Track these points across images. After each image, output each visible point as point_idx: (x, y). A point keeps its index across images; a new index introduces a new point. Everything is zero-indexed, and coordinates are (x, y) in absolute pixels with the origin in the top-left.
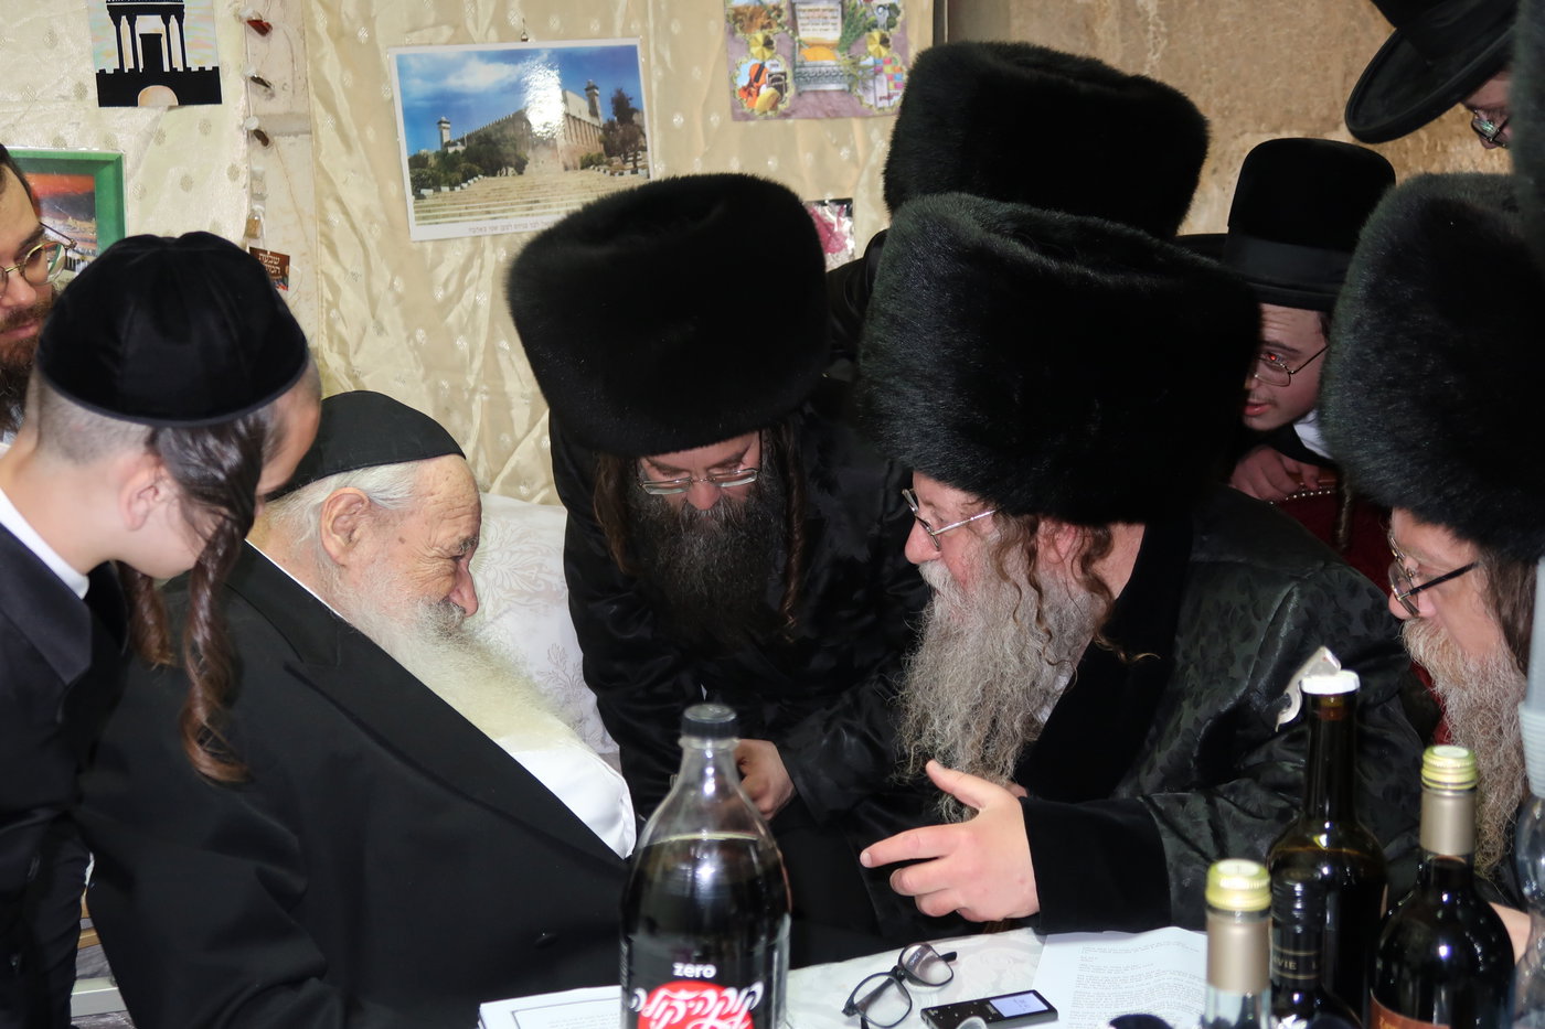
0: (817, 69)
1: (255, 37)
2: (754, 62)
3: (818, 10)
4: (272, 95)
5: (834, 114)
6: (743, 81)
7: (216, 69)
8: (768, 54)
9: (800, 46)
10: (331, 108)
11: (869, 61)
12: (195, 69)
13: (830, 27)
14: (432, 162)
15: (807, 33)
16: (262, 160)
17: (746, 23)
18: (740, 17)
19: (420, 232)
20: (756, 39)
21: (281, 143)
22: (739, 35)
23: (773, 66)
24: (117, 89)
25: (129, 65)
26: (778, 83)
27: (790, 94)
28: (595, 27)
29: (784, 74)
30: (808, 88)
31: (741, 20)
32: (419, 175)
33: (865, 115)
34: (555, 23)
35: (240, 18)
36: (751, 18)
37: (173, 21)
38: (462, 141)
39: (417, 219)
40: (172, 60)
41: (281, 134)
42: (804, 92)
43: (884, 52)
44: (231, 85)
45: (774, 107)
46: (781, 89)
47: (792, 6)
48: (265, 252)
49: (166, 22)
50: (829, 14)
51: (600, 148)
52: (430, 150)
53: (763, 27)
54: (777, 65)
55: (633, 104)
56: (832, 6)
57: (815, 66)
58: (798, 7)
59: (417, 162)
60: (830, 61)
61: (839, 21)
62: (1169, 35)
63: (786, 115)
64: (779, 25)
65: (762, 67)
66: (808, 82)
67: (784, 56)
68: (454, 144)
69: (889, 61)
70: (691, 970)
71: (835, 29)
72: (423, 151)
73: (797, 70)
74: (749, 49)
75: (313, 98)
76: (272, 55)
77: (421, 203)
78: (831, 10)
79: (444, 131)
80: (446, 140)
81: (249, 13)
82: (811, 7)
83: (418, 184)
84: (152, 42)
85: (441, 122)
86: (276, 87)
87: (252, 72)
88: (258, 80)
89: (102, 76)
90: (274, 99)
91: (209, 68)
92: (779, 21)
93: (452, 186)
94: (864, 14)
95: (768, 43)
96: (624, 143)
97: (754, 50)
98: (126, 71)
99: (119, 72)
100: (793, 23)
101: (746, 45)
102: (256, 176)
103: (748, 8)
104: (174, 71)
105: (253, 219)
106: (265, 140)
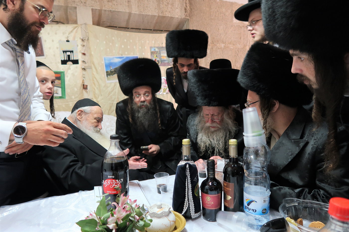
1: (84, 56)
4: (86, 63)
5: (166, 66)
7: (78, 60)
8: (157, 57)
10: (94, 65)
12: (75, 59)
14: (109, 72)
15: (162, 55)
16: (84, 72)
18: (152, 53)
19: (108, 82)
21: (87, 70)
22: (153, 55)
23: (157, 59)
24: (64, 62)
25: (65, 59)
27: (160, 63)
28: (132, 54)
29: (159, 60)
30: (163, 62)
34: (126, 53)
35: (81, 53)
36: (154, 53)
37: (72, 53)
38: (113, 69)
39: (107, 80)
40: (72, 58)
41: (87, 69)
44: (80, 62)
48: (85, 85)
49: (71, 53)
52: (109, 70)
53: (156, 54)
57: (164, 59)
58: (161, 51)
59: (107, 72)
62: (211, 56)
64: (158, 54)
68: (112, 70)
70: (110, 177)
72: (108, 71)
73: (161, 60)
75: (92, 64)
76: (86, 58)
77: (108, 78)
80: (111, 69)
81: (83, 52)
82: (162, 51)
83: (107, 75)
84: (69, 56)
85: (110, 67)
87: (83, 60)
88: (84, 61)
89: (62, 61)
91: (77, 59)
93: (112, 75)
95: (157, 56)
97: (155, 57)
99: (64, 60)
100: (160, 53)
101: (154, 56)
102: (84, 74)
103: (153, 51)
104: (72, 60)
105: (83, 80)
106: (85, 69)
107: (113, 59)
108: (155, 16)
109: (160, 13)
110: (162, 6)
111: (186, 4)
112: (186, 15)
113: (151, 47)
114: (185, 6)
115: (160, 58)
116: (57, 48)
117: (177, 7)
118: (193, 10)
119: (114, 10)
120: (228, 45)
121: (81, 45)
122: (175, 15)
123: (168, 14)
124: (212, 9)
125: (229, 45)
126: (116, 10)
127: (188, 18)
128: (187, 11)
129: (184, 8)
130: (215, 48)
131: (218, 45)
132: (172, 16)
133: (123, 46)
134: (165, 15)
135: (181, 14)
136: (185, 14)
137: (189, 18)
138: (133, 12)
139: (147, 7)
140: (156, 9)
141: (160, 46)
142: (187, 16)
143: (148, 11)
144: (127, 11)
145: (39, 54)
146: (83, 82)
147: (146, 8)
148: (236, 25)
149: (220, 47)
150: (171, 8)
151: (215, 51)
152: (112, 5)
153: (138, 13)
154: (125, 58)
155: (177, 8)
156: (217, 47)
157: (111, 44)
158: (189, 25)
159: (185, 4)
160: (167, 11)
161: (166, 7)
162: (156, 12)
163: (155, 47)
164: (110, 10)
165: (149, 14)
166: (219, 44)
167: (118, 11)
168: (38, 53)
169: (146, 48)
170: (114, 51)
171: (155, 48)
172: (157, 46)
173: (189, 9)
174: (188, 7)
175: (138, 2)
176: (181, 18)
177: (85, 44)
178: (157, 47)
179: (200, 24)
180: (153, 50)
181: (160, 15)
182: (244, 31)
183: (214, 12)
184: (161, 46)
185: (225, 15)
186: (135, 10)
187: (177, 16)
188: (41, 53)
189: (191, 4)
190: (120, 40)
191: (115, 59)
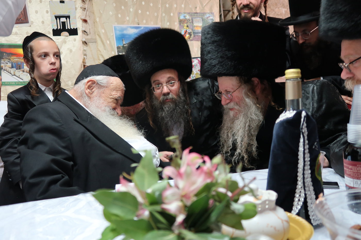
0: (198, 31)
1: (84, 24)
3: (197, 20)
4: (88, 35)
7: (77, 28)
8: (187, 28)
9: (194, 27)
10: (100, 36)
12: (72, 28)
13: (200, 23)
15: (195, 24)
16: (85, 48)
17: (183, 22)
18: (181, 21)
20: (185, 25)
21: (90, 44)
22: (182, 24)
23: (189, 31)
24: (57, 33)
25: (59, 28)
26: (190, 34)
27: (192, 36)
28: (152, 23)
29: (191, 32)
30: (196, 35)
31: (182, 22)
32: (119, 50)
34: (144, 21)
35: (81, 19)
36: (184, 21)
37: (68, 19)
38: (127, 44)
40: (68, 27)
41: (90, 43)
42: (195, 36)
44: (79, 32)
45: (189, 39)
46: (190, 35)
47: (192, 20)
49: (67, 19)
50: (200, 21)
52: (121, 45)
53: (186, 23)
54: (189, 30)
56: (200, 19)
57: (197, 31)
58: (194, 19)
59: (118, 48)
61: (202, 22)
63: (192, 40)
64: (190, 23)
65: (186, 31)
66: (196, 34)
67: (191, 29)
68: (126, 44)
71: (201, 24)
72: (119, 46)
73: (194, 31)
74: (184, 27)
75: (97, 35)
76: (88, 27)
78: (200, 20)
79: (124, 42)
80: (124, 43)
81: (83, 17)
82: (196, 19)
83: (119, 52)
84: (64, 23)
85: (123, 40)
86: (89, 33)
87: (84, 29)
88: (85, 31)
89: (53, 30)
90: (88, 36)
91: (75, 28)
92: (190, 22)
94: (207, 21)
95: (187, 26)
97: (185, 27)
98: (58, 29)
99: (57, 29)
100: (192, 22)
101: (183, 27)
102: (85, 50)
103: (183, 19)
104: (68, 29)
105: (84, 59)
106: (86, 44)
107: (126, 29)
113: (180, 13)
115: (193, 30)
116: (47, 12)
121: (81, 8)
130: (273, 13)
133: (140, 12)
141: (192, 12)
145: (22, 20)
146: (84, 62)
149: (280, 13)
154: (142, 28)
156: (276, 12)
157: (123, 7)
163: (185, 13)
166: (278, 8)
168: (20, 19)
169: (172, 14)
170: (128, 18)
171: (185, 15)
172: (188, 12)
177: (86, 6)
180: (182, 17)
184: (194, 12)
188: (24, 19)
190: (135, 3)
191: (129, 29)
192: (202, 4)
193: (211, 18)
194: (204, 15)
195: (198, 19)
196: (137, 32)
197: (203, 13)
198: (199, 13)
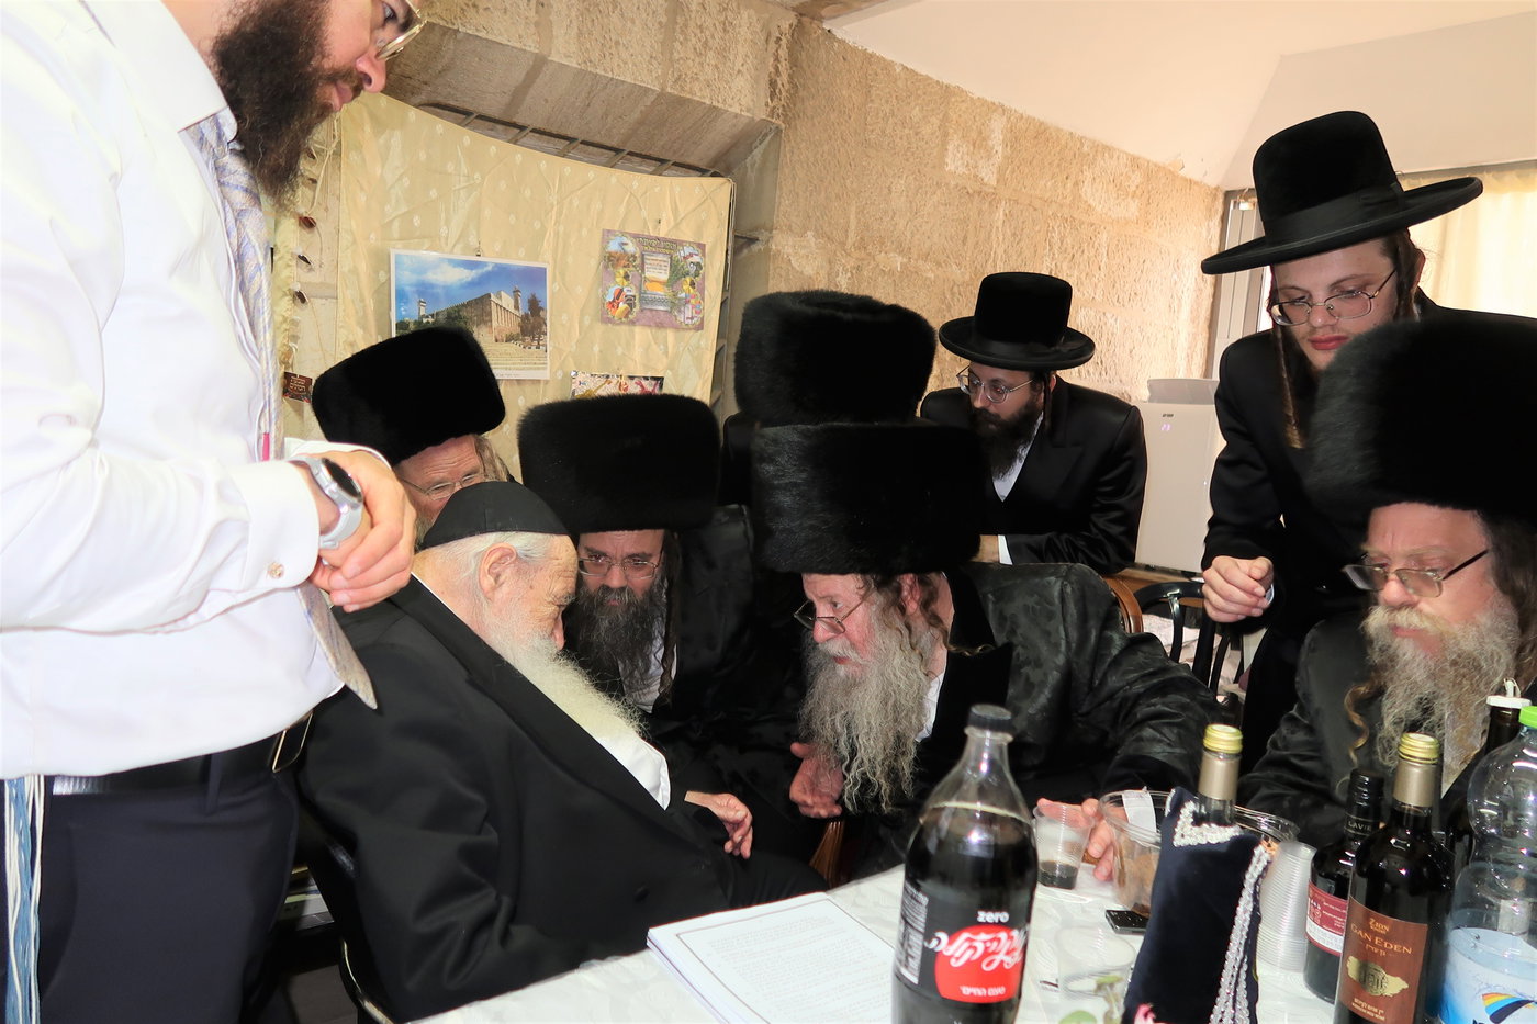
0: (654, 296)
1: (304, 233)
2: (617, 287)
3: (657, 260)
4: (311, 270)
5: (660, 326)
6: (610, 298)
8: (626, 283)
9: (645, 281)
11: (683, 295)
13: (663, 271)
15: (650, 273)
16: (297, 313)
17: (614, 262)
18: (611, 258)
20: (619, 273)
21: (315, 303)
22: (611, 269)
26: (630, 302)
27: (637, 309)
28: (522, 253)
29: (634, 297)
30: (648, 306)
31: (612, 260)
33: (677, 328)
34: (498, 245)
35: (293, 215)
36: (618, 260)
38: (432, 316)
41: (316, 297)
42: (645, 309)
43: (692, 290)
45: (626, 316)
46: (631, 306)
47: (643, 255)
48: (295, 376)
50: (662, 263)
51: (519, 330)
53: (624, 266)
54: (629, 290)
55: (541, 305)
56: (665, 258)
57: (652, 294)
58: (646, 257)
60: (661, 292)
61: (668, 268)
63: (633, 323)
64: (634, 266)
65: (622, 290)
66: (647, 303)
67: (635, 285)
68: (427, 317)
69: (694, 297)
71: (666, 273)
72: (406, 319)
73: (642, 295)
74: (615, 278)
76: (313, 243)
78: (664, 261)
79: (422, 308)
80: (422, 313)
81: (301, 211)
82: (652, 257)
85: (420, 302)
86: (315, 264)
87: (299, 251)
88: (303, 258)
90: (313, 273)
92: (634, 263)
94: (684, 266)
95: (626, 277)
96: (534, 328)
97: (618, 280)
100: (642, 266)
101: (612, 275)
102: (293, 321)
103: (616, 253)
105: (288, 353)
106: (303, 300)
107: (434, 266)
108: (647, 90)
109: (670, 83)
110: (679, 51)
111: (777, 59)
112: (774, 107)
113: (609, 231)
114: (772, 70)
115: (638, 288)
117: (738, 66)
118: (802, 93)
119: (470, 32)
120: (916, 260)
122: (729, 101)
123: (701, 90)
124: (872, 101)
125: (920, 262)
126: (482, 34)
127: (779, 122)
128: (777, 91)
129: (767, 79)
130: (870, 267)
131: (881, 257)
132: (715, 104)
134: (689, 96)
135: (753, 100)
136: (767, 105)
137: (783, 126)
138: (554, 58)
139: (617, 43)
140: (654, 61)
141: (646, 233)
142: (775, 116)
143: (618, 65)
144: (528, 49)
147: (613, 51)
148: (953, 183)
150: (716, 67)
151: (869, 283)
152: (467, 5)
153: (576, 66)
154: (489, 268)
155: (739, 72)
156: (878, 265)
157: (433, 193)
158: (781, 155)
159: (772, 60)
160: (697, 79)
161: (697, 60)
162: (654, 74)
163: (623, 234)
164: (455, 27)
165: (621, 78)
167: (486, 39)
169: (584, 232)
170: (443, 230)
171: (625, 240)
172: (634, 229)
173: (787, 86)
174: (784, 77)
175: (582, 15)
176: (753, 119)
177: (320, 173)
178: (636, 236)
179: (822, 156)
180: (613, 247)
181: (669, 90)
182: (979, 214)
183: (881, 115)
184: (652, 234)
185: (917, 134)
186: (564, 50)
187: (736, 109)
189: (794, 62)
190: (478, 182)
191: (447, 268)
192: (675, 210)
193: (696, 259)
194: (676, 250)
195: (660, 257)
196: (469, 279)
197: (675, 242)
198: (665, 240)
